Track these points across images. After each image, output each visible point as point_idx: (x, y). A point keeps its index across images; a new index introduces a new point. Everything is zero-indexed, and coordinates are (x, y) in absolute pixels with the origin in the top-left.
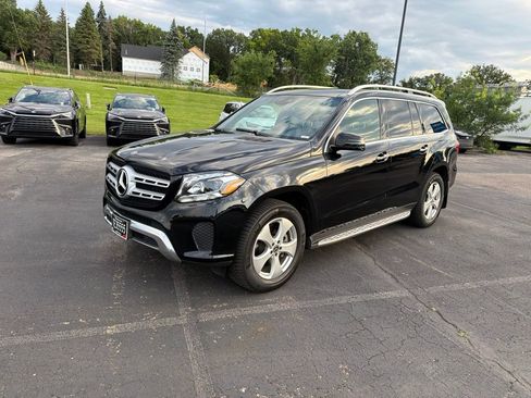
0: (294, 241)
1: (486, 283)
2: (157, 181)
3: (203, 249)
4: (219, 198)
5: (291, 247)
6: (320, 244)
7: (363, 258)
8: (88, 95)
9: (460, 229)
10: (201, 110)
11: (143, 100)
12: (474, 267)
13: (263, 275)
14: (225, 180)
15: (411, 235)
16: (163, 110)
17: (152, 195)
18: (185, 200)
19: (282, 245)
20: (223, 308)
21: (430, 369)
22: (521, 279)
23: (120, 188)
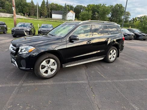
0: (56, 65)
2: (15, 48)
3: (24, 67)
4: (28, 53)
5: (55, 67)
6: (66, 66)
8: (38, 24)
13: (44, 74)
14: (29, 48)
17: (14, 52)
18: (21, 53)
19: (51, 66)
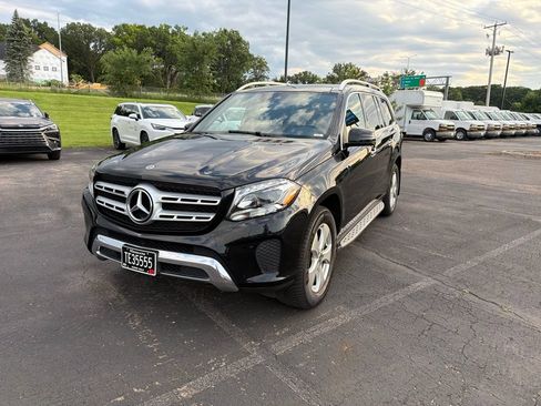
0: (330, 246)
1: (482, 259)
3: (267, 270)
7: (367, 254)
12: (459, 246)
13: (313, 288)
16: (47, 116)
18: (237, 217)
21: (514, 348)
22: (500, 250)
23: (138, 213)
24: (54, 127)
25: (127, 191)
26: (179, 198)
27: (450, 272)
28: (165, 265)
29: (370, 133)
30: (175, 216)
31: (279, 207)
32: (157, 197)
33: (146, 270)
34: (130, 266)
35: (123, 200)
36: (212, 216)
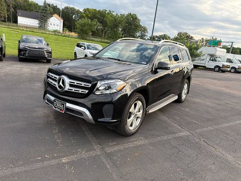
0: (141, 111)
1: (216, 127)
2: (83, 84)
3: (107, 117)
4: (116, 92)
5: (140, 114)
6: (149, 112)
8: (4, 35)
9: (195, 103)
10: (63, 45)
11: (35, 39)
12: (208, 120)
13: (130, 128)
14: (118, 83)
15: (178, 106)
16: (48, 44)
17: (80, 91)
18: (98, 93)
19: (137, 113)
20: (114, 145)
21: (213, 167)
22: (228, 125)
23: (60, 87)
24: (50, 49)
25: (58, 77)
26: (76, 82)
27: (198, 131)
28: (68, 109)
29: (168, 64)
30: (74, 89)
31: (116, 91)
32: (67, 81)
33: (61, 110)
34: (55, 108)
35: (55, 81)
36: (87, 91)
